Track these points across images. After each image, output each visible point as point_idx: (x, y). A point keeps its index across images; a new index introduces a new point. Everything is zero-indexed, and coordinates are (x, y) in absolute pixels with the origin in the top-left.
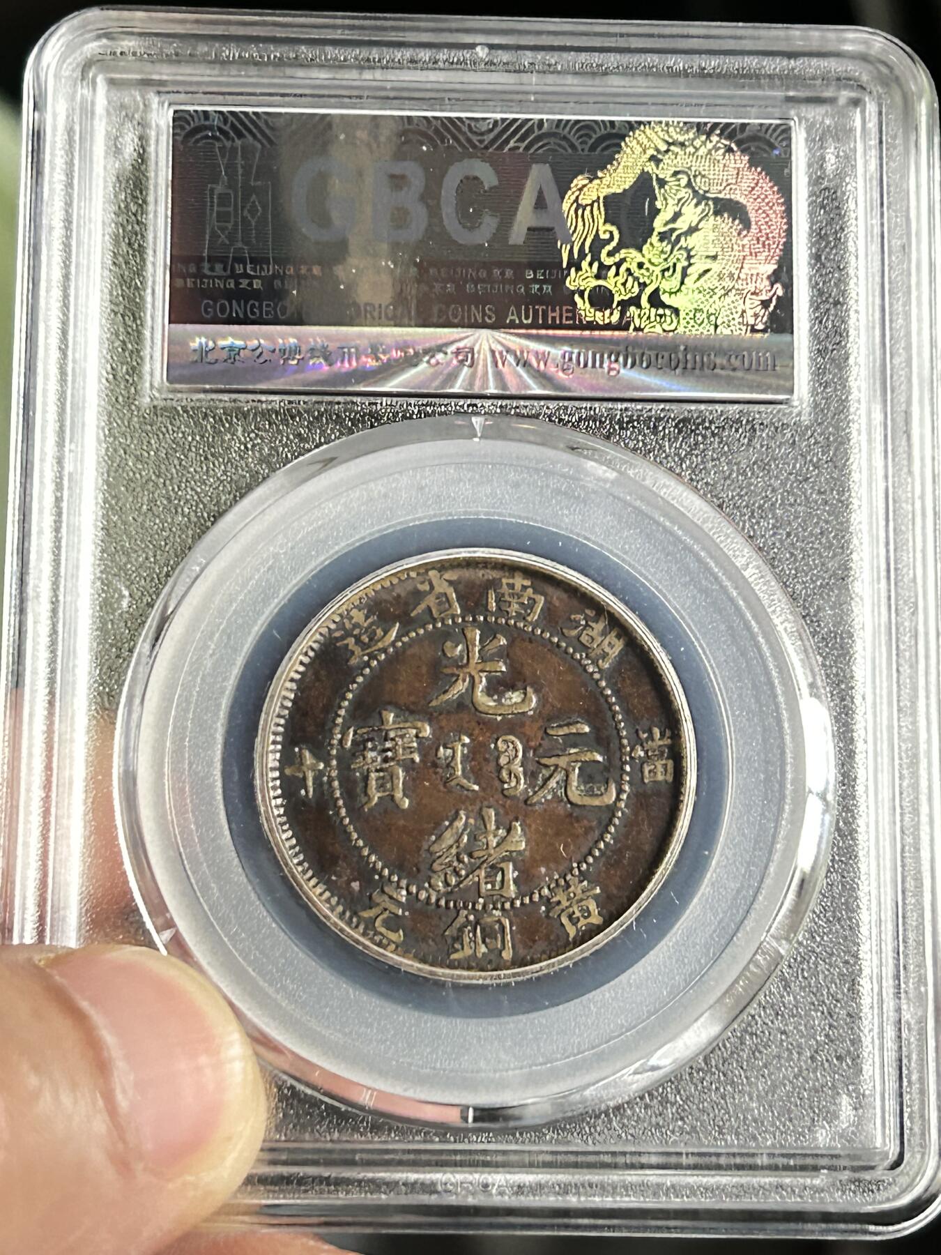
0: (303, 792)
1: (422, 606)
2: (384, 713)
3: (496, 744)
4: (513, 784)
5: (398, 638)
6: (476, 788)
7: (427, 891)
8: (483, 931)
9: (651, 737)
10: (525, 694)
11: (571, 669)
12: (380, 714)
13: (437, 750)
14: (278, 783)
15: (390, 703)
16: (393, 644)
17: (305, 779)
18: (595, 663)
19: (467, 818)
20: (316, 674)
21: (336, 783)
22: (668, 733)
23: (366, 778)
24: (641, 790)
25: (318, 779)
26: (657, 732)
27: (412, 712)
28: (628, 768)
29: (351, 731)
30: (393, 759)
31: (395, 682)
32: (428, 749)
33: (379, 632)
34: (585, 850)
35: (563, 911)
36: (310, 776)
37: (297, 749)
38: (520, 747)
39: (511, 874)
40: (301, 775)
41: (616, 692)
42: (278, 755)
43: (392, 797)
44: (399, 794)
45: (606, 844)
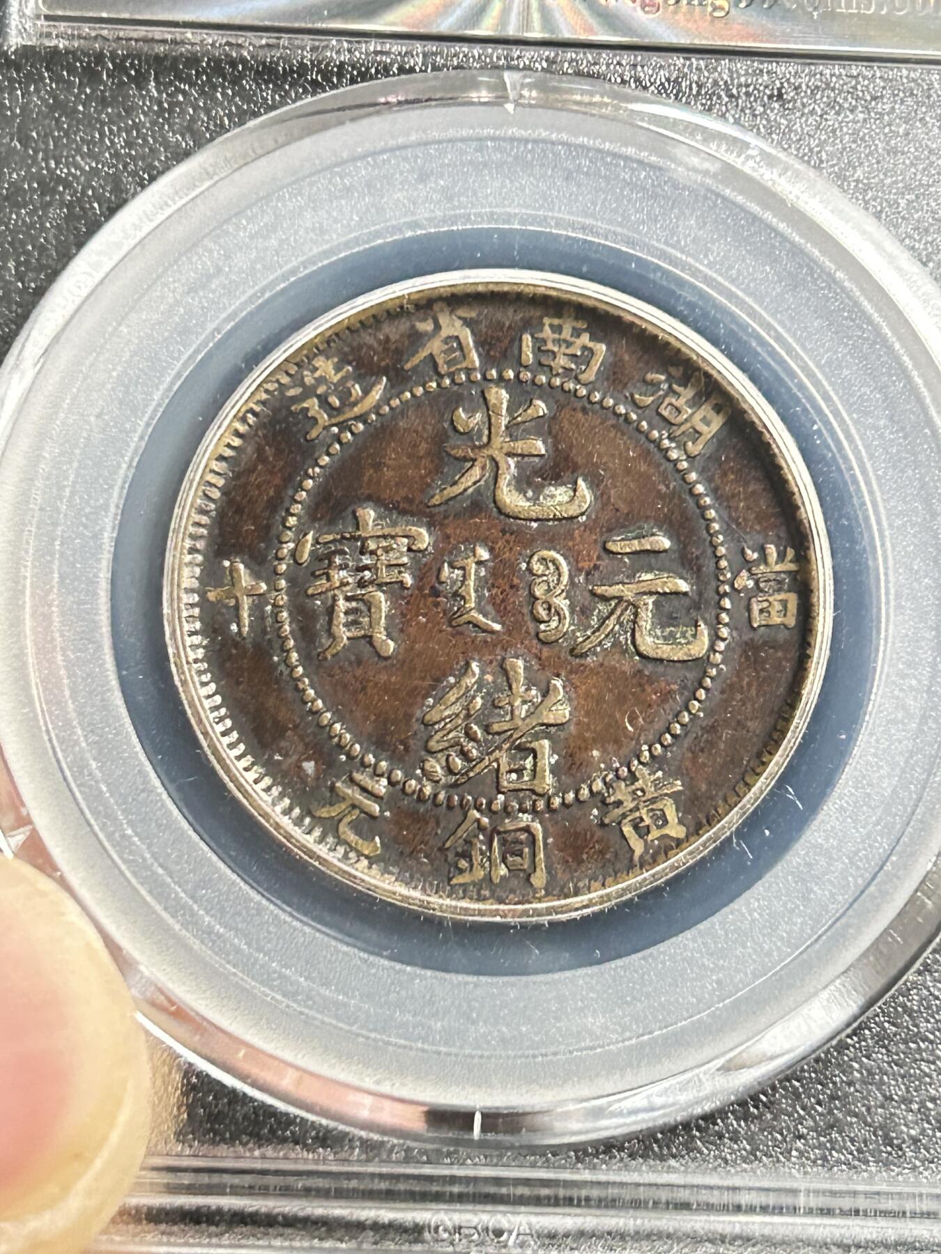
0: (234, 627)
1: (423, 354)
2: (360, 512)
3: (528, 563)
4: (554, 624)
5: (386, 400)
6: (497, 627)
7: (419, 780)
8: (503, 843)
9: (764, 558)
10: (575, 490)
11: (645, 455)
12: (354, 513)
13: (439, 570)
14: (197, 611)
15: (369, 498)
16: (377, 409)
17: (237, 607)
18: (682, 446)
19: (483, 672)
20: (260, 450)
21: (285, 614)
22: (790, 553)
23: (331, 611)
24: (746, 638)
25: (257, 609)
26: (772, 550)
27: (403, 512)
28: (727, 603)
29: (310, 537)
30: (372, 582)
31: (378, 467)
32: (426, 569)
33: (357, 390)
34: (659, 725)
35: (624, 816)
36: (246, 603)
37: (227, 564)
38: (565, 568)
39: (548, 757)
40: (232, 602)
41: (715, 491)
42: (198, 570)
43: (369, 639)
44: (380, 635)
45: (694, 717)
